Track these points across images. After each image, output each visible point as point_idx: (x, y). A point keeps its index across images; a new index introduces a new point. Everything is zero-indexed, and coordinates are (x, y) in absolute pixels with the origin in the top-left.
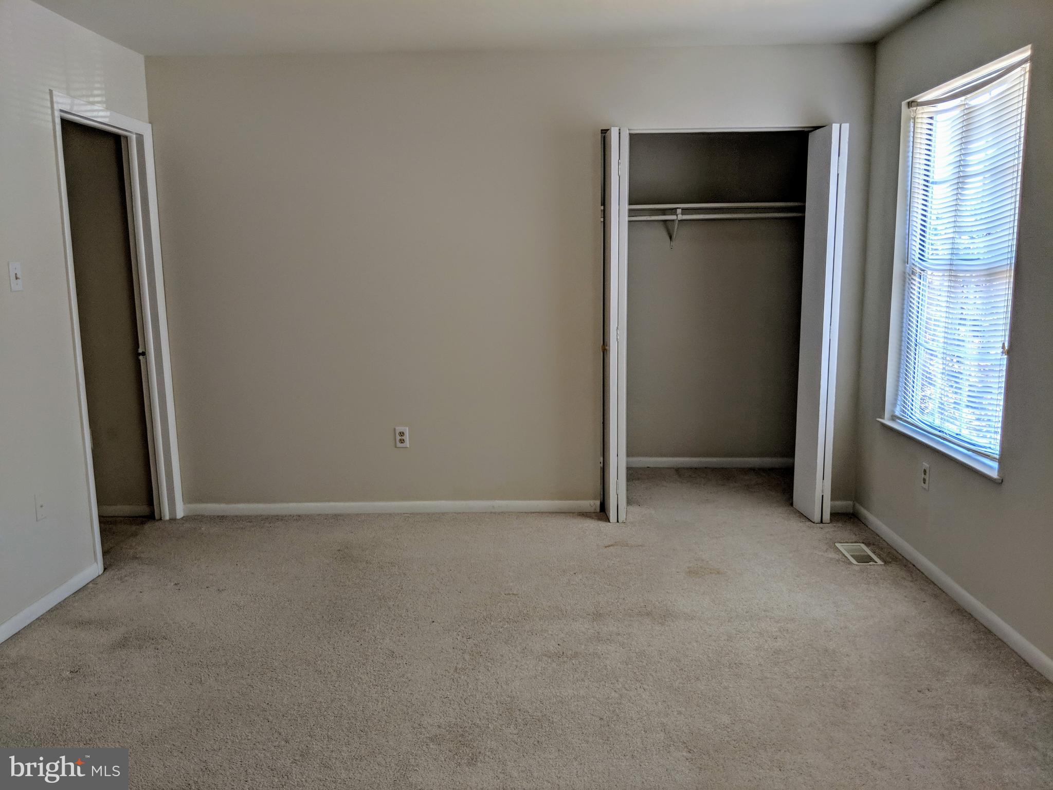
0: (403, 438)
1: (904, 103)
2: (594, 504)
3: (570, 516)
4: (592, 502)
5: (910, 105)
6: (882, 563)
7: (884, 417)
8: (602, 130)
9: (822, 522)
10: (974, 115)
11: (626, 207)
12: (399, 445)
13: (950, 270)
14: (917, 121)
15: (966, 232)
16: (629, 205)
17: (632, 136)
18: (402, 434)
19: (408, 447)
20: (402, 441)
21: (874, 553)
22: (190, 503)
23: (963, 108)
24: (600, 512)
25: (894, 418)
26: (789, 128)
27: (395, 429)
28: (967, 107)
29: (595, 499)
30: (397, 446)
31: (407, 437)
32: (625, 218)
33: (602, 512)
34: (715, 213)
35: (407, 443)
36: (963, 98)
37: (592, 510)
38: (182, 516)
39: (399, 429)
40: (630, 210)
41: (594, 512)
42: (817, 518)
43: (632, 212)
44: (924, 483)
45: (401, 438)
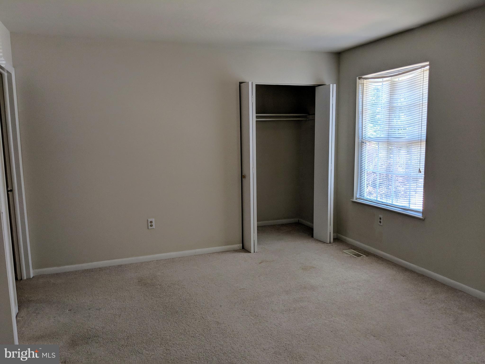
0: (152, 224)
1: (357, 78)
2: (240, 245)
3: (230, 252)
4: (239, 245)
5: (359, 78)
6: (366, 256)
7: (353, 199)
8: (239, 82)
9: (330, 243)
10: (398, 84)
11: (255, 115)
12: (150, 227)
13: (388, 142)
14: (364, 85)
15: (396, 127)
16: (256, 114)
17: (257, 86)
18: (151, 222)
19: (154, 228)
20: (151, 226)
21: (359, 252)
22: (36, 269)
23: (390, 81)
24: (242, 249)
25: (357, 199)
26: (309, 84)
27: (148, 220)
28: (392, 81)
29: (240, 243)
30: (149, 228)
31: (153, 224)
32: (255, 119)
33: (244, 249)
34: (274, 118)
35: (154, 227)
36: (391, 78)
37: (238, 248)
38: (32, 276)
39: (150, 220)
40: (256, 116)
41: (240, 250)
42: (328, 242)
43: (257, 117)
44: (380, 223)
45: (151, 224)
